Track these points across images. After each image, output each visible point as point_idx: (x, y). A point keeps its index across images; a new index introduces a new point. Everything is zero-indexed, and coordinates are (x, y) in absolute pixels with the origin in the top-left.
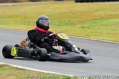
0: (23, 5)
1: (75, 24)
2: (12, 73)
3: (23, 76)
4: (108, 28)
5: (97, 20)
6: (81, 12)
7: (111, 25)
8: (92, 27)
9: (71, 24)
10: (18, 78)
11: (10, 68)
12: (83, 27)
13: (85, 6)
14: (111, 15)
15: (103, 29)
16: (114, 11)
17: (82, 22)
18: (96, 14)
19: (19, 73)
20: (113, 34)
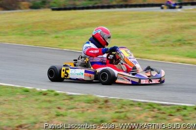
1: (49, 34)
6: (56, 20)
8: (66, 37)
9: (45, 34)
12: (57, 37)
13: (61, 15)
17: (56, 32)
18: (72, 23)
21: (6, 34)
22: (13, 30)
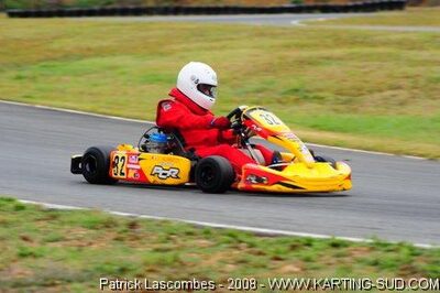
4: (80, 79)
5: (55, 59)
6: (19, 40)
7: (87, 73)
12: (19, 78)
13: (30, 27)
14: (89, 49)
15: (67, 81)
17: (18, 66)
20: (91, 94)
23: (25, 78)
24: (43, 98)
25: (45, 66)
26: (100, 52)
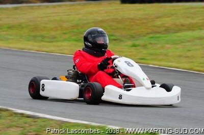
0: (32, 8)
1: (121, 41)
2: (14, 124)
3: (33, 127)
4: (178, 46)
5: (160, 33)
6: (132, 19)
7: (183, 42)
8: (150, 46)
9: (115, 40)
10: (26, 131)
11: (11, 115)
12: (134, 46)
13: (139, 10)
14: (183, 25)
15: (169, 48)
16: (188, 17)
17: (133, 37)
18: (158, 23)
19: (26, 123)
20: (186, 57)
21: (53, 39)
22: (64, 34)
23: (139, 45)
24: (153, 59)
25: (152, 37)
26: (191, 27)
